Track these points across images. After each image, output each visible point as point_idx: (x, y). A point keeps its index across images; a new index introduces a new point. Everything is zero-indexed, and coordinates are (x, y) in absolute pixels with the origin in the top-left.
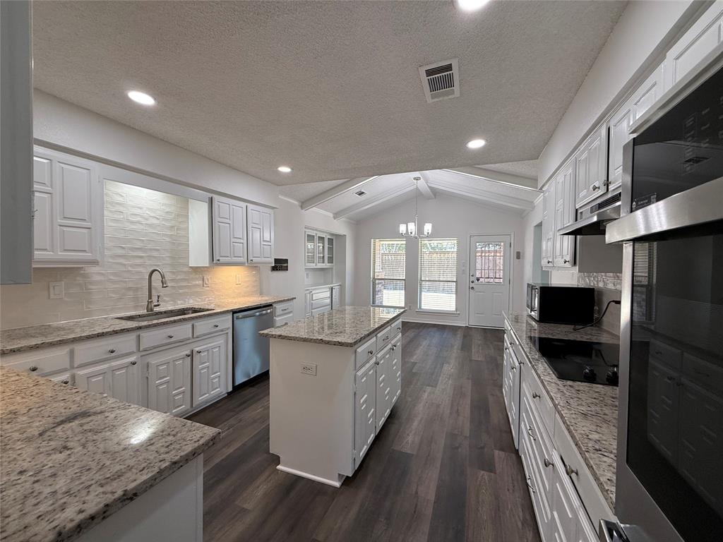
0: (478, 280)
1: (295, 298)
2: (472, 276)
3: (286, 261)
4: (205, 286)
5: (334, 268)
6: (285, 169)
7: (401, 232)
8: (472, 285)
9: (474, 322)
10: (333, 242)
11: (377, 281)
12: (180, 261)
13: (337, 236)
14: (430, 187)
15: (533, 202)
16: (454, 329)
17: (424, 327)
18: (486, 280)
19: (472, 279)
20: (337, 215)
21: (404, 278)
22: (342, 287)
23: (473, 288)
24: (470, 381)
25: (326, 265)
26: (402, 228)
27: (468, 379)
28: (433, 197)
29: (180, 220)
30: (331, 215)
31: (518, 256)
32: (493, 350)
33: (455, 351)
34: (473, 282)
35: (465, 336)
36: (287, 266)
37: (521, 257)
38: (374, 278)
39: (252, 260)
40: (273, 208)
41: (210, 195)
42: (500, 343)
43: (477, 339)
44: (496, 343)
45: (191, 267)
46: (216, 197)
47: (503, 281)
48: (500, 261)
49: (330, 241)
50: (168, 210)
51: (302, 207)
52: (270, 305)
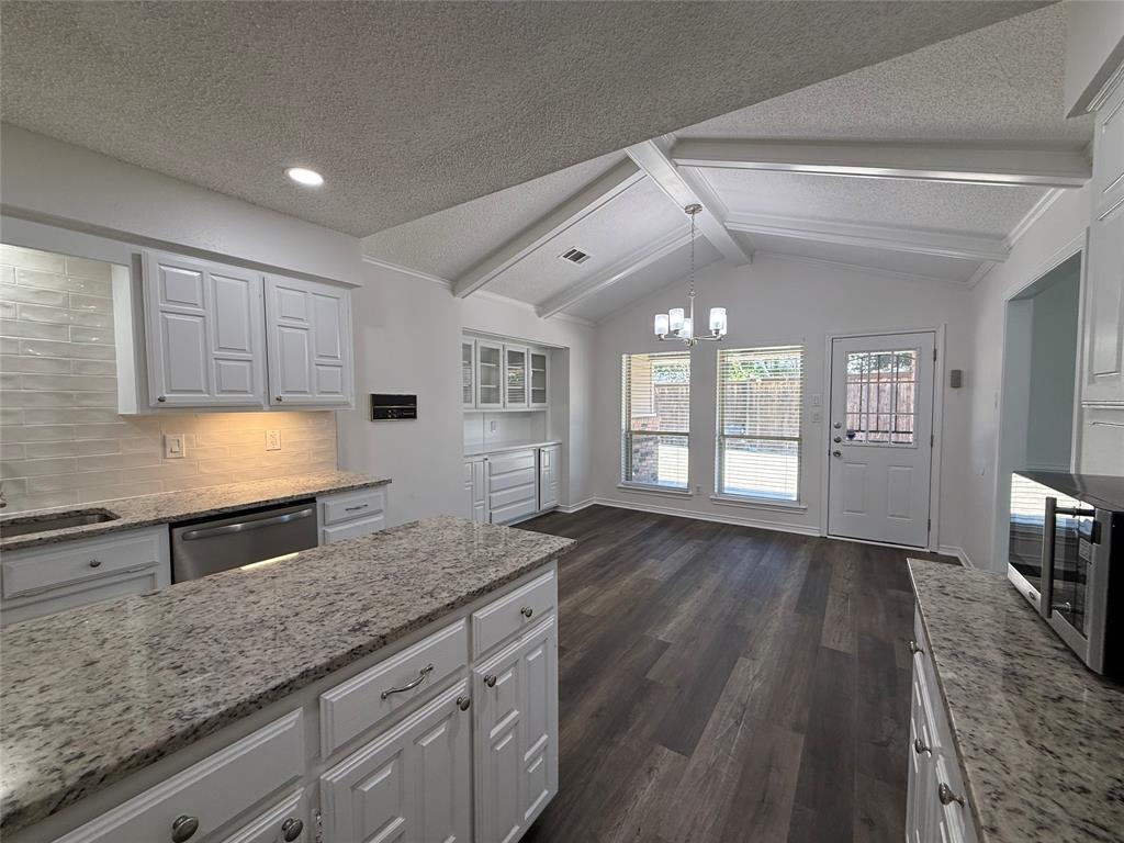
0: (851, 436)
1: (390, 481)
2: (837, 427)
3: (413, 399)
4: (169, 455)
5: (549, 413)
6: (306, 177)
7: (657, 333)
8: (835, 447)
9: (839, 528)
10: (546, 360)
11: (634, 437)
12: (86, 402)
13: (554, 350)
14: (729, 231)
15: (1003, 237)
16: (792, 542)
17: (725, 535)
18: (872, 436)
19: (836, 433)
20: (543, 307)
21: (687, 431)
22: (562, 449)
23: (837, 454)
24: (801, 739)
25: (528, 405)
26: (661, 324)
27: (797, 728)
28: (747, 260)
29: (84, 308)
30: (531, 308)
31: (957, 380)
32: (882, 617)
33: (780, 611)
34: (838, 441)
35: (814, 566)
36: (415, 410)
37: (964, 382)
38: (629, 430)
39: (279, 399)
40: (350, 286)
41: (137, 249)
42: (903, 594)
43: (844, 576)
44: (893, 593)
45: (122, 415)
46: (151, 254)
47: (915, 440)
48: (907, 392)
49: (539, 361)
50: (39, 286)
51: (454, 291)
52: (309, 500)
